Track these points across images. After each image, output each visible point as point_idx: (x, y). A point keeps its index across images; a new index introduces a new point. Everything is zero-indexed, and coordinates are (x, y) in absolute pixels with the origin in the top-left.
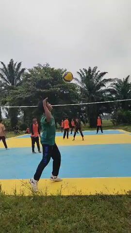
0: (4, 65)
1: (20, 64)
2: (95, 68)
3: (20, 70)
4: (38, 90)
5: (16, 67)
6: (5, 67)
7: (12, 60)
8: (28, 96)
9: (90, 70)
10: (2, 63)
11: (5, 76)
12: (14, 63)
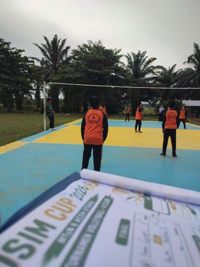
0: (47, 41)
1: (64, 41)
2: (145, 53)
3: (64, 48)
4: (90, 70)
5: (60, 44)
6: (48, 43)
7: (56, 35)
8: (78, 76)
9: (139, 54)
10: (46, 38)
11: (48, 53)
12: (58, 39)
